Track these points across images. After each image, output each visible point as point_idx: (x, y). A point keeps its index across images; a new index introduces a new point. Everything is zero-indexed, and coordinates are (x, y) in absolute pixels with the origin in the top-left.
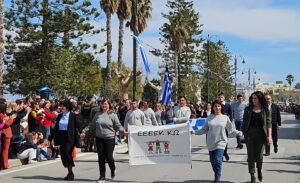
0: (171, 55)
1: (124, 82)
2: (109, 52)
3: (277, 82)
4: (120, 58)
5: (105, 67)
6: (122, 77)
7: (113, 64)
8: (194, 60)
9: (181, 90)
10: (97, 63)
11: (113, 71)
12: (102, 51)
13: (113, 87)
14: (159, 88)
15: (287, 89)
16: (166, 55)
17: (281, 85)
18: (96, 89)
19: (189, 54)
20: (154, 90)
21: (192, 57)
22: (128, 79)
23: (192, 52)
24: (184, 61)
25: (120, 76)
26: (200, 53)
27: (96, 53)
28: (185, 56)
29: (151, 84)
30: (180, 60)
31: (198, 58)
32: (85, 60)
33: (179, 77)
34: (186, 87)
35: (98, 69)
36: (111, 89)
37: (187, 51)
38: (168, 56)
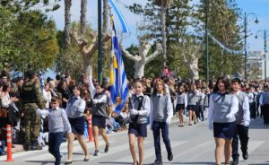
0: (156, 13)
1: (87, 50)
2: (67, 9)
4: (83, 16)
5: (62, 29)
6: (84, 44)
7: (74, 25)
8: (189, 19)
9: (170, 60)
10: (51, 25)
11: (72, 36)
12: (56, 8)
13: (74, 58)
14: (137, 58)
19: (182, 10)
20: (133, 62)
21: (185, 14)
22: (92, 46)
23: (185, 7)
24: (174, 20)
25: (80, 43)
26: (196, 9)
27: (47, 10)
28: (177, 14)
29: (127, 52)
30: (169, 18)
31: (194, 15)
32: (31, 20)
33: (168, 42)
34: (177, 57)
35: (52, 33)
36: (71, 61)
37: (179, 6)
38: (152, 14)
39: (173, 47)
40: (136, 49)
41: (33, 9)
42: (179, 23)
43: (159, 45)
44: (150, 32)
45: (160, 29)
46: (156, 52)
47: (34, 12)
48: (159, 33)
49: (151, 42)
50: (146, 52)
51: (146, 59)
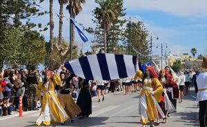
0: (101, 33)
1: (63, 54)
2: (51, 30)
3: (184, 54)
4: (60, 34)
5: (48, 41)
6: (61, 50)
7: (55, 39)
8: (119, 37)
10: (42, 38)
11: (54, 45)
12: (46, 29)
13: (55, 58)
15: (192, 59)
16: (97, 33)
17: (187, 56)
18: (41, 59)
19: (115, 32)
21: (118, 34)
22: (66, 51)
23: (118, 30)
24: (111, 37)
25: (59, 49)
26: (124, 31)
27: (41, 31)
28: (112, 33)
30: (108, 36)
31: (123, 34)
32: (32, 36)
33: (108, 50)
35: (42, 43)
36: (53, 60)
37: (114, 29)
38: (99, 34)
40: (90, 53)
41: (32, 30)
42: (114, 39)
43: (103, 51)
44: (98, 44)
45: (104, 42)
48: (102, 44)
49: (98, 50)
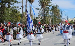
0: (42, 10)
2: (23, 9)
5: (22, 13)
7: (24, 13)
8: (49, 11)
9: (45, 20)
10: (19, 12)
11: (24, 15)
12: (20, 9)
13: (24, 20)
14: (38, 20)
18: (19, 20)
19: (48, 9)
20: (37, 21)
21: (49, 10)
23: (49, 9)
24: (46, 11)
25: (26, 16)
27: (18, 9)
28: (47, 10)
29: (36, 19)
31: (50, 10)
32: (15, 11)
33: (45, 16)
34: (47, 19)
35: (19, 14)
36: (23, 20)
37: (47, 8)
38: (41, 10)
39: (46, 17)
40: (38, 18)
41: (15, 9)
43: (43, 17)
44: (41, 14)
45: (43, 13)
46: (42, 19)
47: (15, 10)
48: (43, 14)
49: (41, 16)
50: (40, 18)
51: (40, 20)
